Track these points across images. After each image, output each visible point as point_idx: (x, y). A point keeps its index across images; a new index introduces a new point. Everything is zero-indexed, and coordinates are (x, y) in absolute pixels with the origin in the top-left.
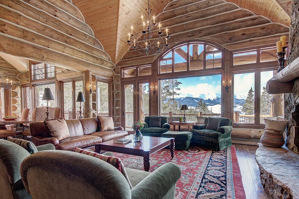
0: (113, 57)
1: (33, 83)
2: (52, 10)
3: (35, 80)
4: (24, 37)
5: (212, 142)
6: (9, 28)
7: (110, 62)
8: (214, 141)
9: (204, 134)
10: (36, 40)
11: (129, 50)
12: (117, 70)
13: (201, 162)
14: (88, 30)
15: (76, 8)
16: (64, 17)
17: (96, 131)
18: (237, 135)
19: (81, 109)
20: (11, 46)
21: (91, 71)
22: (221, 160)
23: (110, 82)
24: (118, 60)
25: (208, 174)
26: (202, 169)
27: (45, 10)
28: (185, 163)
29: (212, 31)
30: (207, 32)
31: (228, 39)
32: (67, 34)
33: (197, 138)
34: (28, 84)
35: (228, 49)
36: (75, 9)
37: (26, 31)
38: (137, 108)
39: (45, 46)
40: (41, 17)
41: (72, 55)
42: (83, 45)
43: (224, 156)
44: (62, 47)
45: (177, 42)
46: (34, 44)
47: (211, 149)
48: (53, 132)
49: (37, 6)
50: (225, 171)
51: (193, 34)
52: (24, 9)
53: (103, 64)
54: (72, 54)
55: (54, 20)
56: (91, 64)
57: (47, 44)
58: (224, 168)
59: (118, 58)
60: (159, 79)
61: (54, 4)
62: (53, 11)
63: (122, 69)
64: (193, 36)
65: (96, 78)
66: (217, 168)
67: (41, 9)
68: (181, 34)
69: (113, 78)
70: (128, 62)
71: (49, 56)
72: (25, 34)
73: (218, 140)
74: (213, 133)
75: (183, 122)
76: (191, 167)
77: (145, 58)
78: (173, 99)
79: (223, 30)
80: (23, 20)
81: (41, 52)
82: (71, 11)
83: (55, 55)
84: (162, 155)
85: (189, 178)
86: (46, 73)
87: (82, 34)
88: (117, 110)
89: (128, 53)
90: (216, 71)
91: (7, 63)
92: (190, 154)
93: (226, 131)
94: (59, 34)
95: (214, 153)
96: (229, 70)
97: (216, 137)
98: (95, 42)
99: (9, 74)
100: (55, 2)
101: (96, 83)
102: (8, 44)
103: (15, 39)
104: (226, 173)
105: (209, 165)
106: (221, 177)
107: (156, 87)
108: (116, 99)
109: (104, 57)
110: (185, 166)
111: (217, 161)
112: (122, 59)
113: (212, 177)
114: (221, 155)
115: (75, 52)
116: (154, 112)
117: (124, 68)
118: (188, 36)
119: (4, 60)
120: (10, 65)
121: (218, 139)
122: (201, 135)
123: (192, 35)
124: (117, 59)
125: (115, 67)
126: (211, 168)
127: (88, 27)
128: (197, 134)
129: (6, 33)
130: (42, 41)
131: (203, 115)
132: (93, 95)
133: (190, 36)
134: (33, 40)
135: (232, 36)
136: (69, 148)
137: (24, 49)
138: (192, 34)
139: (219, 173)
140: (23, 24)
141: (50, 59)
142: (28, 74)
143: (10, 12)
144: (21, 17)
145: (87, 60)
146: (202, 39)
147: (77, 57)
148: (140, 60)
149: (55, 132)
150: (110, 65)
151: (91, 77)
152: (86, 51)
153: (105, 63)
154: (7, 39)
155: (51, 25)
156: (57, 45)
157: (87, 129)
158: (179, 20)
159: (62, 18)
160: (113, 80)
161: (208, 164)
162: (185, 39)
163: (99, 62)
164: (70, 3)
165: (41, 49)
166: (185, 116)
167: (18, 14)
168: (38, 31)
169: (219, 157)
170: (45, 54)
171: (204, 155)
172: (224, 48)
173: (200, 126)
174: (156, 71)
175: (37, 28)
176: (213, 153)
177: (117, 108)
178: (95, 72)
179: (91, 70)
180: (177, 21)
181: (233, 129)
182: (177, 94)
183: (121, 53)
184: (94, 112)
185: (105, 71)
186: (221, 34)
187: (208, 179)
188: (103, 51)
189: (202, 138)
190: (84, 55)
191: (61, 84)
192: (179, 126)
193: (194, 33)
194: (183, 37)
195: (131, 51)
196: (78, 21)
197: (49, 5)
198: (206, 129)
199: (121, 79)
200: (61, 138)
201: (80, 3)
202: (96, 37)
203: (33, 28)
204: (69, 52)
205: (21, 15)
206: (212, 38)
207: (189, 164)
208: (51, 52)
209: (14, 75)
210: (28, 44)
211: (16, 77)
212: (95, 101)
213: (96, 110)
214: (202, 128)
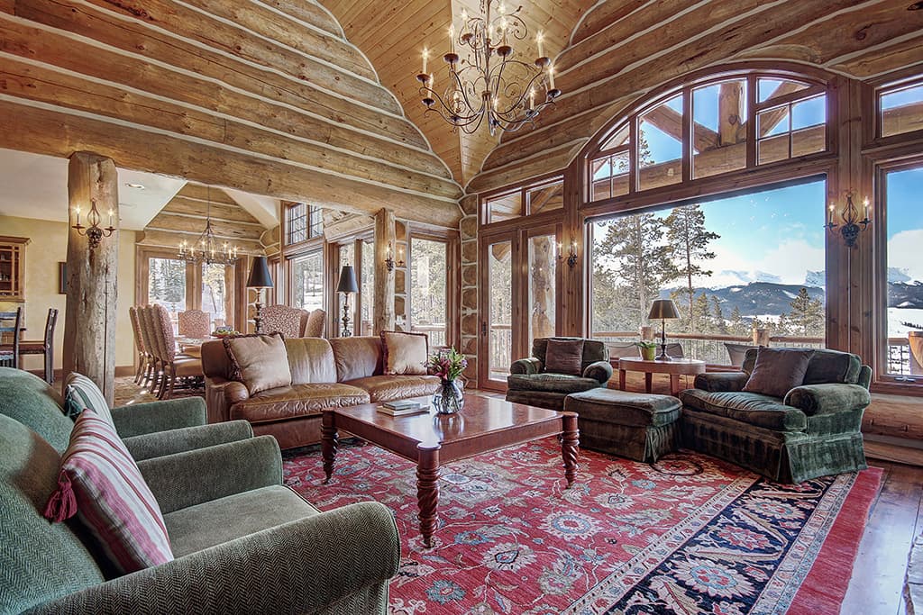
0: (457, 168)
1: (287, 253)
2: (292, 64)
3: (291, 244)
4: (227, 139)
5: (759, 443)
6: (193, 122)
7: (450, 181)
8: (769, 439)
9: (726, 411)
10: (255, 143)
11: (499, 141)
12: (470, 203)
13: (676, 518)
14: (387, 102)
15: (356, 48)
16: (324, 78)
17: (375, 374)
18: (898, 424)
19: (348, 311)
20: (197, 162)
21: (392, 211)
22: (775, 522)
23: (451, 239)
24: (471, 175)
25: (672, 575)
26: (660, 548)
27: (277, 68)
28: (607, 510)
29: (778, 20)
30: (755, 29)
31: (851, 33)
32: (332, 119)
33: (701, 422)
34: (279, 255)
35: (854, 78)
36: (351, 53)
37: (231, 123)
38: (520, 311)
39: (275, 156)
40: (266, 86)
41: (342, 172)
42: (372, 144)
43: (801, 509)
44: (315, 154)
45: (647, 90)
46: (251, 153)
47: (755, 473)
48: (242, 368)
49: (258, 60)
50: (760, 577)
51: (702, 50)
52: (228, 71)
53: (427, 188)
54: (342, 168)
55: (297, 90)
56: (395, 191)
57: (278, 150)
58: (768, 563)
59: (471, 167)
60: (586, 221)
61: (299, 50)
62: (294, 67)
63: (483, 200)
64: (701, 54)
65: (408, 229)
66: (735, 556)
67: (268, 65)
68: (657, 60)
69: (458, 228)
70: (498, 177)
71: (284, 179)
72: (229, 132)
73: (782, 439)
74: (766, 408)
75: (656, 361)
76: (623, 529)
77: (543, 159)
78: (691, 290)
79: (828, 7)
80: (225, 98)
81: (264, 172)
82: (342, 57)
83: (298, 176)
84: (547, 469)
85: (579, 575)
86: (309, 226)
87: (369, 114)
88: (470, 319)
89: (498, 151)
90: (799, 169)
91: (241, 210)
92: (654, 478)
93: (825, 403)
94: (309, 123)
95: (762, 488)
96: (858, 156)
97: (778, 424)
98: (408, 132)
99: (245, 234)
100: (300, 42)
101: (407, 243)
102: (190, 158)
103: (207, 146)
104: (760, 586)
105: (702, 536)
106: (726, 599)
107: (575, 244)
108: (467, 287)
109: (431, 171)
110: (597, 522)
111: (751, 523)
112: (484, 170)
113: (680, 592)
114: (791, 502)
115: (351, 163)
116: (570, 325)
117: (488, 196)
118: (684, 59)
119: (236, 204)
120: (246, 213)
121: (783, 435)
122: (715, 413)
123: (700, 52)
124: (469, 171)
125: (466, 195)
126: (706, 550)
127: (386, 95)
128: (701, 406)
129: (189, 134)
130: (269, 144)
131: (771, 339)
132: (399, 276)
133: (692, 59)
134: (246, 144)
135: (867, 20)
136: (265, 413)
137: (225, 168)
138: (697, 49)
139: (725, 581)
140: (225, 107)
141: (286, 187)
142: (278, 232)
143: (197, 83)
144: (221, 91)
145: (383, 182)
146: (740, 58)
147: (356, 176)
148: (529, 166)
149: (247, 369)
150: (447, 190)
151: (391, 227)
152: (380, 158)
153: (434, 185)
154: (189, 145)
155: (293, 102)
156: (304, 149)
157: (349, 366)
158: (651, 12)
159: (318, 80)
160: (459, 233)
161: (701, 532)
162: (671, 74)
163: (415, 183)
164: (340, 40)
165: (264, 165)
166: (664, 339)
167: (215, 84)
168: (261, 121)
169: (774, 510)
170: (273, 176)
171: (711, 490)
172: (833, 76)
173: (718, 380)
174: (577, 193)
175: (258, 115)
176: (755, 487)
177: (469, 312)
178: (405, 211)
179: (392, 208)
180: (645, 18)
181: (869, 397)
182: (703, 273)
183: (477, 153)
184: (400, 321)
185: (435, 209)
186: (817, 25)
187: (656, 595)
188: (430, 152)
189: (717, 422)
190: (373, 170)
191: (336, 250)
192: (647, 374)
193: (706, 46)
194: (667, 66)
195: (505, 144)
196: (360, 81)
197: (285, 53)
198: (745, 391)
199: (482, 227)
200: (259, 385)
201: (361, 32)
202: (408, 118)
203: (250, 115)
204: (335, 164)
205: (220, 88)
206: (778, 49)
207: (618, 518)
208: (289, 169)
209: (255, 235)
210: (236, 155)
211: (259, 241)
212: (402, 291)
213: (404, 318)
214: (726, 386)
